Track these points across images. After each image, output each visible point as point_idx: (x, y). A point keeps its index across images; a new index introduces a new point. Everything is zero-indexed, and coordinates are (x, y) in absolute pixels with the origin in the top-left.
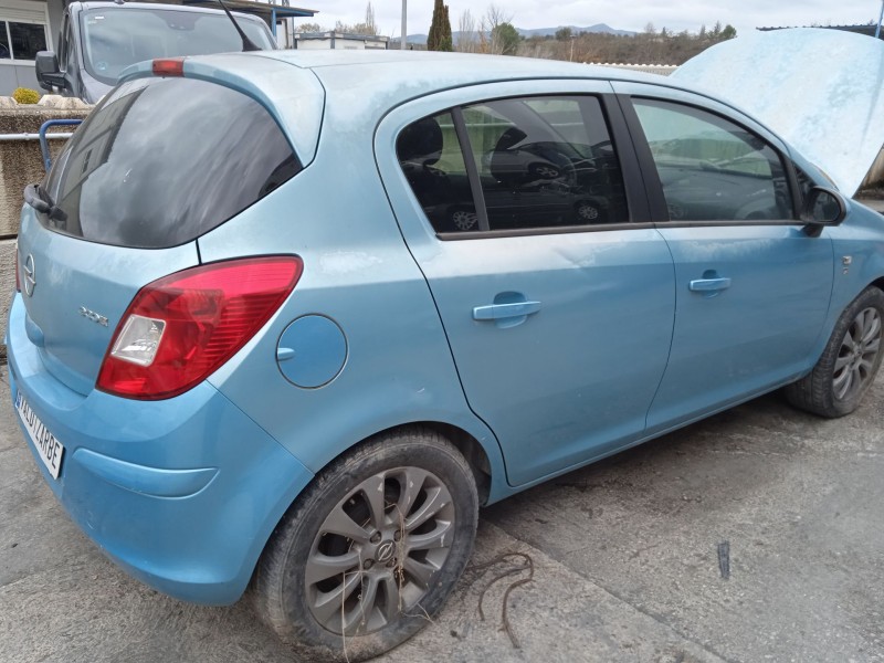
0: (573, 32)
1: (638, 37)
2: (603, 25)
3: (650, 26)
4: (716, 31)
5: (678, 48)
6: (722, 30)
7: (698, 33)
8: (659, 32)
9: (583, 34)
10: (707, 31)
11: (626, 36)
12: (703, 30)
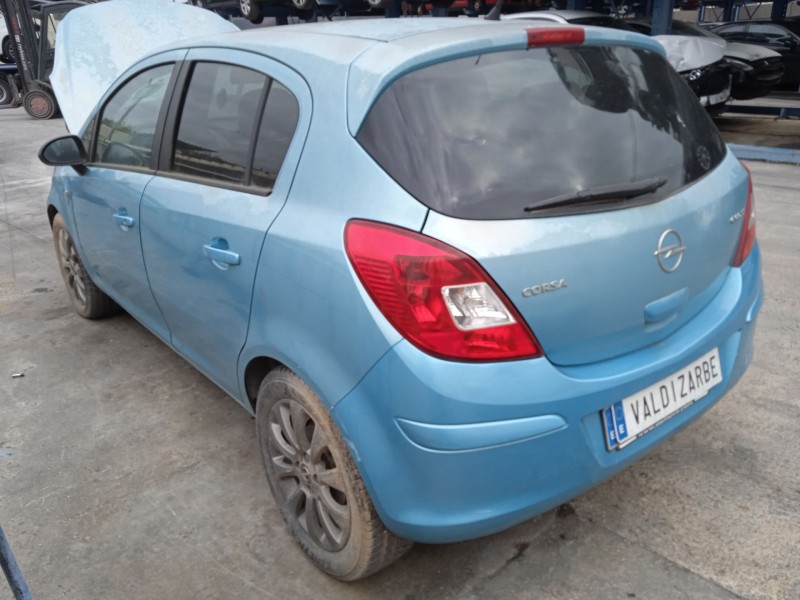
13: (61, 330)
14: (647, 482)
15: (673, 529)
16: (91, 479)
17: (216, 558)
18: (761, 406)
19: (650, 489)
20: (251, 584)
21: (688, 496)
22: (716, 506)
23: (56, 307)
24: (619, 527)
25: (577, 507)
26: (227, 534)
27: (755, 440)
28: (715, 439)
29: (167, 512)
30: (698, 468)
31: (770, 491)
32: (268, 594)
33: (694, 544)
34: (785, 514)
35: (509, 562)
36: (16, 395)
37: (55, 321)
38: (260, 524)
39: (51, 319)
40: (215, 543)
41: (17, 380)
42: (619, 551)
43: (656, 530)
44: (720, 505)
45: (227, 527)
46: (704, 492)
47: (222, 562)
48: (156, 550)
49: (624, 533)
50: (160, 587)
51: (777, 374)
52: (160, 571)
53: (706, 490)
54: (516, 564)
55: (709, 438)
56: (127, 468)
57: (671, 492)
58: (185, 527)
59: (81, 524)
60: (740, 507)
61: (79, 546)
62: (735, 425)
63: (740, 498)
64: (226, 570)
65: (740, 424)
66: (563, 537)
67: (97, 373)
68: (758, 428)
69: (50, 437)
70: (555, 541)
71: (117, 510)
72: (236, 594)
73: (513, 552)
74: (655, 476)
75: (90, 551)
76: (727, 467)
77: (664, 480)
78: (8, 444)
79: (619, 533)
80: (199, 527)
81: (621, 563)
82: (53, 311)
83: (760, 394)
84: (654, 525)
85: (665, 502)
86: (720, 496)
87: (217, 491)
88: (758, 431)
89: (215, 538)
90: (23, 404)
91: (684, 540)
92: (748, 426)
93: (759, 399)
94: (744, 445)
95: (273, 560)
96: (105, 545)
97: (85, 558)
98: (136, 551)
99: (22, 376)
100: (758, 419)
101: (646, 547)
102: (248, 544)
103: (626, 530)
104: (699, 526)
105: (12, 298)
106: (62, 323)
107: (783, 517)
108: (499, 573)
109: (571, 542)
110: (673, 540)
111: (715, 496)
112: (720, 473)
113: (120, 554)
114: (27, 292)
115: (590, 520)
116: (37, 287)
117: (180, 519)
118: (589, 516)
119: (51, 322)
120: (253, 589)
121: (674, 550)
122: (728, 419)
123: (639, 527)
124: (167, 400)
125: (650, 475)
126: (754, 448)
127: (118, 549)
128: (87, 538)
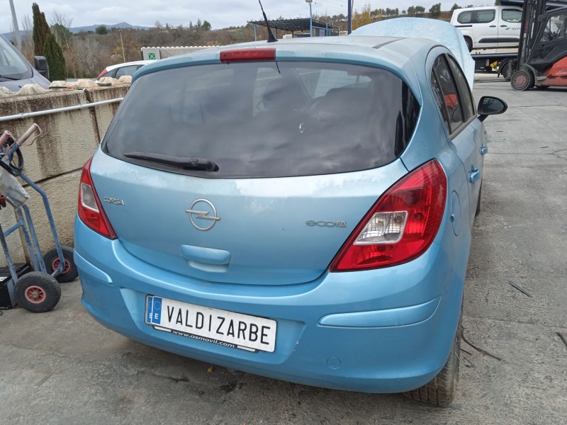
0: (107, 28)
1: (152, 30)
2: (125, 23)
3: (157, 23)
4: (199, 25)
5: (179, 36)
6: (202, 24)
7: (188, 27)
8: (165, 26)
9: (114, 30)
10: (193, 25)
11: (143, 30)
12: (191, 24)
35: (169, 378)
54: (169, 381)
70: (196, 391)
73: (180, 377)
108: (158, 376)
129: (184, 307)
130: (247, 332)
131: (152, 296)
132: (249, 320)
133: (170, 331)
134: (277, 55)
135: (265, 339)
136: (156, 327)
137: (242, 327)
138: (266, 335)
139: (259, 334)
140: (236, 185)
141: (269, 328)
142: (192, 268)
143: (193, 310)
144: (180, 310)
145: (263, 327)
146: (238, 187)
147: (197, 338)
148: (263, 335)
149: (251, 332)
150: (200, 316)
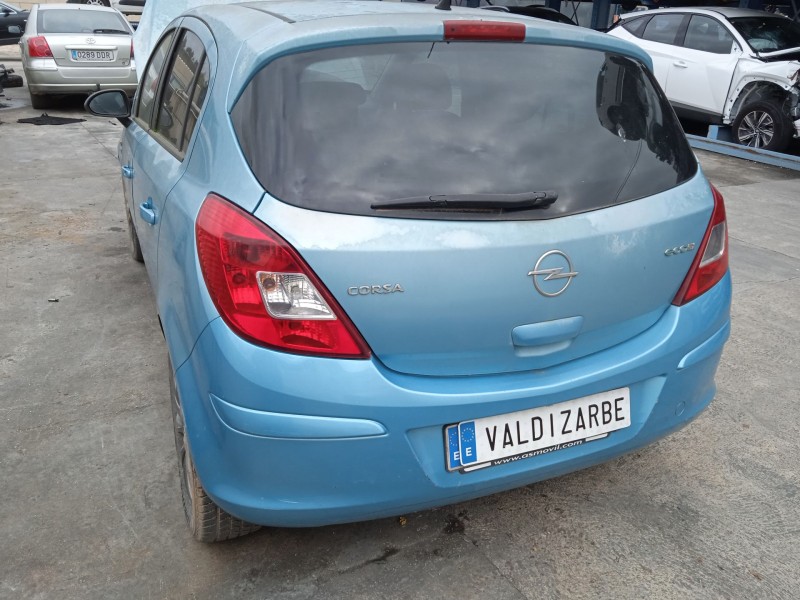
13: (111, 266)
14: (558, 519)
15: (555, 572)
16: (57, 401)
17: (112, 492)
18: (741, 468)
19: (557, 526)
20: (128, 523)
21: (593, 543)
22: (616, 561)
23: (118, 246)
24: (500, 556)
25: (469, 526)
26: (134, 474)
27: (708, 503)
28: (662, 492)
29: (98, 443)
30: (623, 518)
31: (688, 559)
32: (136, 535)
33: (567, 593)
34: (689, 587)
35: (368, 563)
36: (42, 317)
37: (111, 258)
38: (167, 472)
39: (108, 256)
40: (120, 480)
41: (51, 304)
42: (483, 579)
43: (535, 569)
44: (621, 561)
45: (138, 468)
46: (613, 544)
47: (115, 498)
48: (70, 473)
49: (500, 564)
50: (54, 507)
51: (783, 438)
52: (63, 493)
53: (617, 542)
54: (375, 566)
55: (657, 489)
56: (90, 398)
57: (577, 535)
58: (104, 460)
59: (26, 437)
60: (644, 568)
61: (15, 456)
62: (696, 482)
63: (649, 558)
64: (114, 506)
65: (702, 482)
66: (435, 552)
67: (116, 310)
68: (721, 491)
69: (47, 358)
70: (426, 554)
71: (61, 432)
72: (110, 528)
73: (380, 554)
74: (570, 515)
75: (20, 461)
76: (657, 523)
77: (578, 521)
78: (12, 358)
79: (495, 562)
80: (115, 463)
81: (478, 592)
82: (115, 249)
83: (747, 456)
84: (537, 564)
85: (563, 543)
86: (628, 551)
87: (149, 434)
88: (718, 494)
89: (122, 476)
90: (44, 325)
91: (559, 587)
92: (711, 486)
93: (743, 461)
94: (692, 505)
95: (158, 508)
96: (34, 459)
97: (12, 466)
98: (54, 470)
99: (56, 301)
100: (727, 481)
101: (514, 583)
102: (146, 487)
103: (504, 561)
104: (585, 576)
105: (88, 232)
106: (115, 261)
107: (684, 589)
108: (352, 570)
109: (441, 559)
110: (547, 584)
111: (623, 550)
112: (646, 528)
113: (41, 469)
114: (104, 229)
115: (474, 543)
116: (115, 226)
117: (105, 452)
118: (475, 539)
119: (106, 258)
120: (126, 528)
121: (541, 593)
122: (692, 474)
123: (518, 562)
124: (158, 345)
125: (566, 513)
126: (701, 511)
127: (42, 465)
128: (24, 450)
129: (511, 420)
130: (600, 416)
131: (454, 426)
132: (598, 400)
133: (490, 464)
134: (527, 34)
135: (620, 414)
136: (466, 470)
137: (593, 411)
138: (620, 409)
139: (613, 411)
140: (589, 222)
141: (622, 399)
142: (524, 358)
143: (525, 419)
144: (507, 426)
145: (616, 400)
146: (593, 225)
147: (531, 454)
148: (617, 410)
149: (604, 413)
150: (537, 422)
